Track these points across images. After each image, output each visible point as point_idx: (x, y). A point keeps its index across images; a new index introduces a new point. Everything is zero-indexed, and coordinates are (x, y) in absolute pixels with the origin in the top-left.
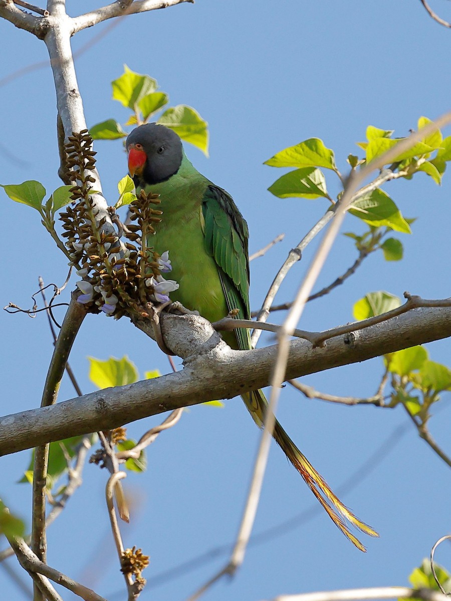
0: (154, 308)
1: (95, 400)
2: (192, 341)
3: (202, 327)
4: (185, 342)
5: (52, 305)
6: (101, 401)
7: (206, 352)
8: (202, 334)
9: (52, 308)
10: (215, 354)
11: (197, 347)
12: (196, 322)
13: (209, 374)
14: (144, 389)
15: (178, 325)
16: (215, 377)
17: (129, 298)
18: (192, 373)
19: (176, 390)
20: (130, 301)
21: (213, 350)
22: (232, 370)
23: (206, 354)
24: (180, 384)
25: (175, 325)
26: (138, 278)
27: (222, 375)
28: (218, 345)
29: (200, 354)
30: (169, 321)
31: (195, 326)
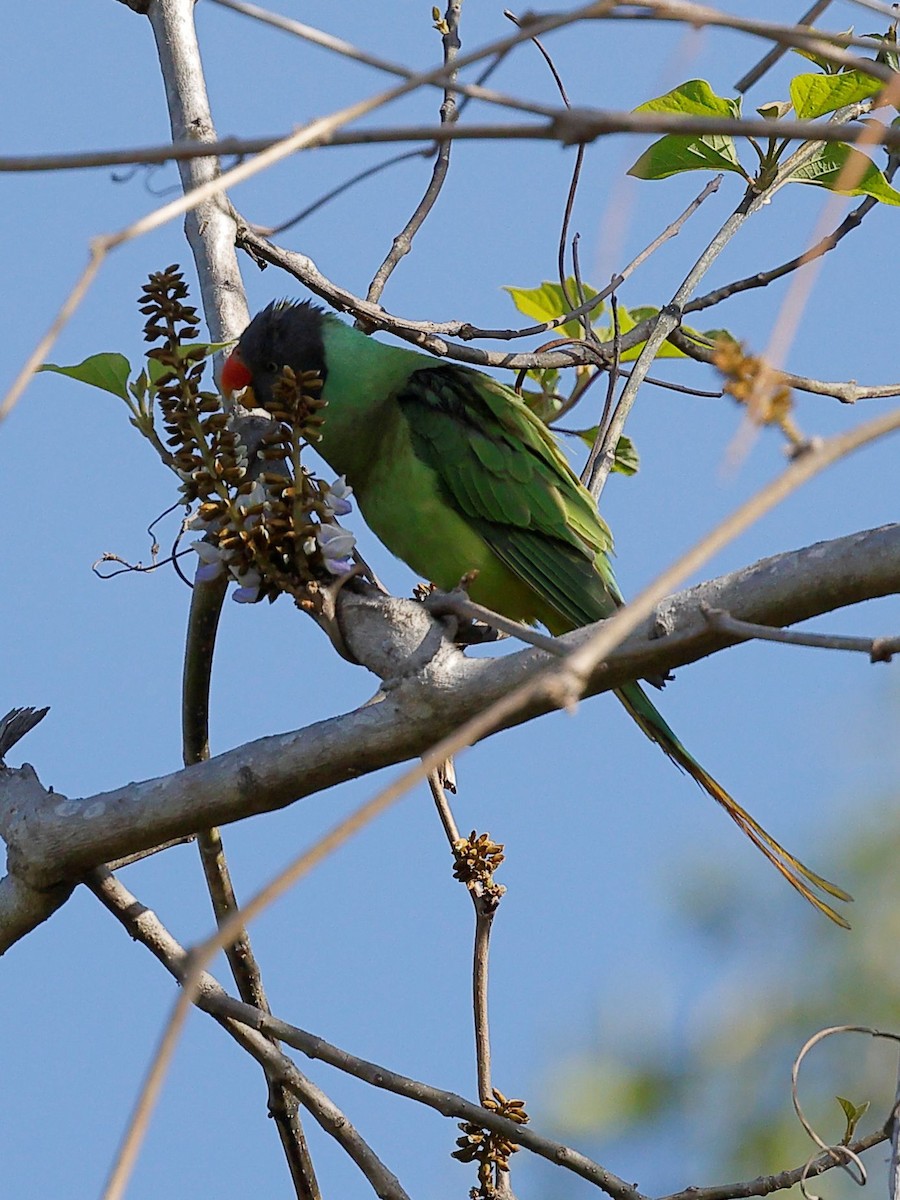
0: (322, 591)
1: (236, 768)
2: (391, 651)
3: (407, 621)
4: (379, 653)
5: (177, 553)
6: (245, 771)
7: (416, 672)
8: (408, 637)
9: (177, 559)
10: (431, 674)
11: (399, 664)
12: (395, 613)
13: (426, 712)
14: (317, 744)
15: (367, 620)
16: (435, 716)
17: (278, 575)
18: (397, 710)
19: (373, 742)
20: (279, 579)
21: (427, 667)
22: (463, 702)
23: (417, 675)
24: (379, 731)
25: (361, 621)
26: (290, 539)
27: (447, 712)
28: (436, 657)
29: (406, 676)
30: (350, 612)
31: (394, 621)
